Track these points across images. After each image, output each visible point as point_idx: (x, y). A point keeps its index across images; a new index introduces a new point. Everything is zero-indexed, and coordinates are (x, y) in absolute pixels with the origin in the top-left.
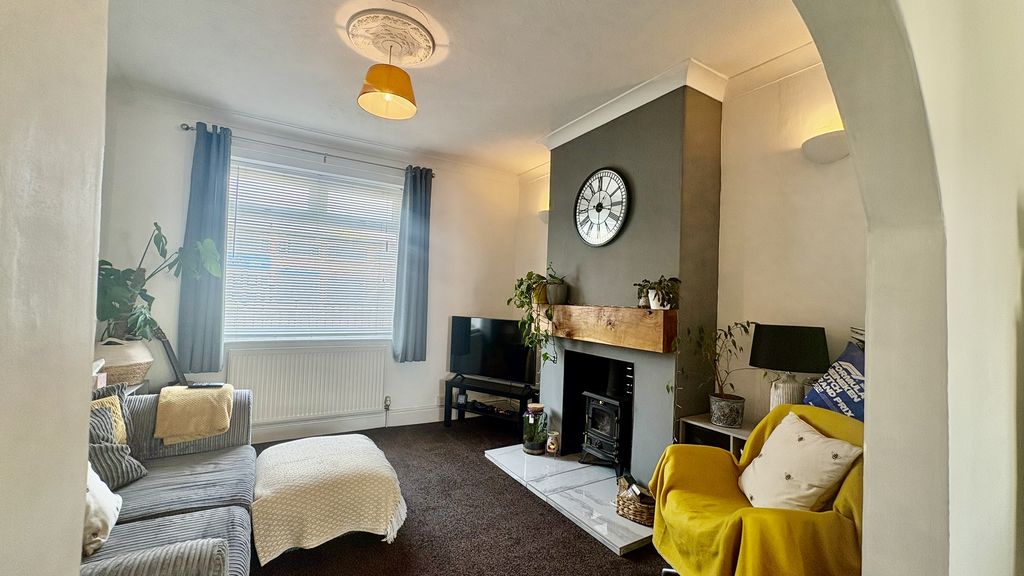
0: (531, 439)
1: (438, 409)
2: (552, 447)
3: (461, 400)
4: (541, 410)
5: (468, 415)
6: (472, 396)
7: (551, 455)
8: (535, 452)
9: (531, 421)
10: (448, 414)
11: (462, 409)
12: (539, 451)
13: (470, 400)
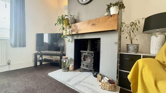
0: (64, 67)
1: (33, 62)
2: (71, 68)
3: (41, 59)
4: (67, 58)
5: (43, 63)
6: (44, 57)
7: (71, 71)
8: (66, 71)
9: (64, 61)
10: (36, 63)
11: (41, 61)
12: (67, 70)
13: (43, 58)
